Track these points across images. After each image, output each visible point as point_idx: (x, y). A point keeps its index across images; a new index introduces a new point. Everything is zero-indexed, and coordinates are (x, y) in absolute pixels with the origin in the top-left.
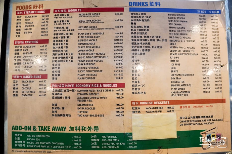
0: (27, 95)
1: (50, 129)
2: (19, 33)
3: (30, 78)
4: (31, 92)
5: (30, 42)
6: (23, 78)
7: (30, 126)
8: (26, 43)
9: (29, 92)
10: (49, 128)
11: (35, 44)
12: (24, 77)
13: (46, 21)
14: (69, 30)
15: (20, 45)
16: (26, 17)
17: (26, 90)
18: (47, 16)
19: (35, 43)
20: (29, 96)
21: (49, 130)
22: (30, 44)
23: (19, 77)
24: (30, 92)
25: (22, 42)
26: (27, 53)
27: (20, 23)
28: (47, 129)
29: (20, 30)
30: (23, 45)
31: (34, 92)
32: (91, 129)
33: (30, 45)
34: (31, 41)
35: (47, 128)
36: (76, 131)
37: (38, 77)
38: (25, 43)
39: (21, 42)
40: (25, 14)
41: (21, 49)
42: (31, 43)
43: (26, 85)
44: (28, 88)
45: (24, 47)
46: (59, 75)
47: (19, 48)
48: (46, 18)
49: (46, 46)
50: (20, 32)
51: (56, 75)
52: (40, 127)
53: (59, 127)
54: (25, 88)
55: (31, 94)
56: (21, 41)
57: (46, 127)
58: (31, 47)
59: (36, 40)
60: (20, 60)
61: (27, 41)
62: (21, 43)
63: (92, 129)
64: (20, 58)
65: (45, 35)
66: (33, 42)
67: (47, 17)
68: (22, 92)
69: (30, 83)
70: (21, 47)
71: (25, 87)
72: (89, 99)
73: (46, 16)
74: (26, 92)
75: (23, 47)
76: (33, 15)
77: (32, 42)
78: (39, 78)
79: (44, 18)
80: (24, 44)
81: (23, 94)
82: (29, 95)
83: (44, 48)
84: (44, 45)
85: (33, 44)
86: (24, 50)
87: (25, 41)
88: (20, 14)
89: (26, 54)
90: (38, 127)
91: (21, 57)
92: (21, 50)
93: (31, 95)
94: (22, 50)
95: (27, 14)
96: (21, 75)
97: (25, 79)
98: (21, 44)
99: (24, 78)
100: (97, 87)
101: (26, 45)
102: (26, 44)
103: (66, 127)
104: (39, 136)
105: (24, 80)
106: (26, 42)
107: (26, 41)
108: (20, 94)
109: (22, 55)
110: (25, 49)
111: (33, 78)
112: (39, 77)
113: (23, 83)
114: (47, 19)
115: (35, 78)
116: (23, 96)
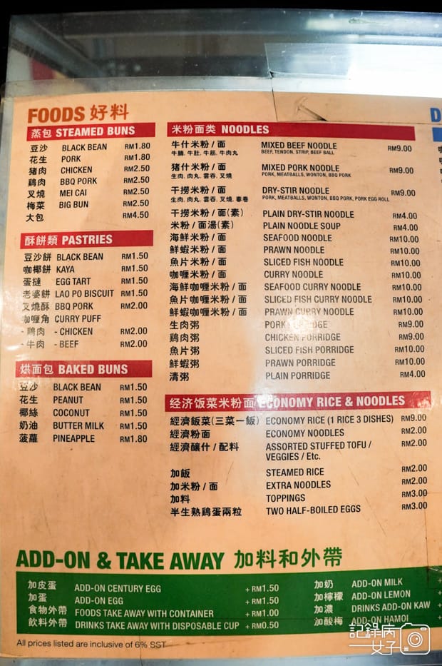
0: (75, 439)
1: (162, 561)
2: (41, 206)
3: (82, 373)
4: (89, 426)
5: (83, 239)
6: (56, 374)
7: (88, 554)
8: (67, 242)
9: (80, 425)
10: (159, 558)
11: (100, 245)
12: (61, 369)
13: (140, 163)
14: (230, 199)
15: (42, 251)
16: (65, 148)
17: (69, 419)
18: (145, 146)
19: (101, 242)
20: (79, 440)
21: (160, 564)
22: (82, 245)
23: (43, 370)
24: (84, 426)
25: (50, 238)
26: (72, 281)
27: (43, 170)
28: (153, 566)
29: (41, 194)
30: (54, 252)
31: (101, 426)
32: (316, 557)
33: (82, 251)
34: (85, 237)
35: (151, 560)
36: (261, 567)
37: (117, 369)
38: (63, 243)
39: (47, 239)
40: (62, 138)
41: (47, 263)
42: (85, 243)
43: (71, 400)
44: (77, 413)
45: (60, 257)
46: (195, 363)
47: (41, 263)
48: (140, 152)
49: (144, 256)
50: (42, 203)
51: (184, 364)
52: (126, 554)
53: (198, 555)
54: (67, 412)
55: (88, 432)
56: (47, 235)
57: (149, 555)
58: (86, 257)
59: (106, 233)
60: (45, 306)
61: (72, 237)
62: (46, 243)
63: (319, 558)
64: (45, 300)
65: (138, 215)
66: (92, 239)
67: (145, 151)
68: (56, 425)
69: (84, 393)
70: (47, 257)
71: (65, 406)
72: (309, 450)
73: (140, 145)
74: (68, 425)
75: (54, 257)
76: (92, 141)
77: (88, 239)
78: (121, 376)
79: (131, 152)
80: (59, 245)
81: (59, 432)
82: (83, 437)
83: (137, 262)
84: (137, 250)
85: (92, 245)
86: (58, 269)
87: (64, 237)
88: (42, 139)
89: (66, 282)
90: (118, 554)
91: (46, 293)
92: (47, 269)
93: (89, 439)
94: (53, 269)
95: (67, 138)
96: (49, 363)
97: (65, 376)
98: (47, 246)
99: (60, 373)
100: (337, 405)
101: (65, 252)
102: (67, 245)
103: (222, 555)
104: (120, 589)
105: (62, 381)
106: (65, 239)
107: (67, 237)
108: (46, 432)
109: (53, 288)
110: (62, 264)
111: (96, 375)
112: (121, 370)
113: (58, 393)
114: (145, 157)
115: (105, 375)
116: (57, 440)
